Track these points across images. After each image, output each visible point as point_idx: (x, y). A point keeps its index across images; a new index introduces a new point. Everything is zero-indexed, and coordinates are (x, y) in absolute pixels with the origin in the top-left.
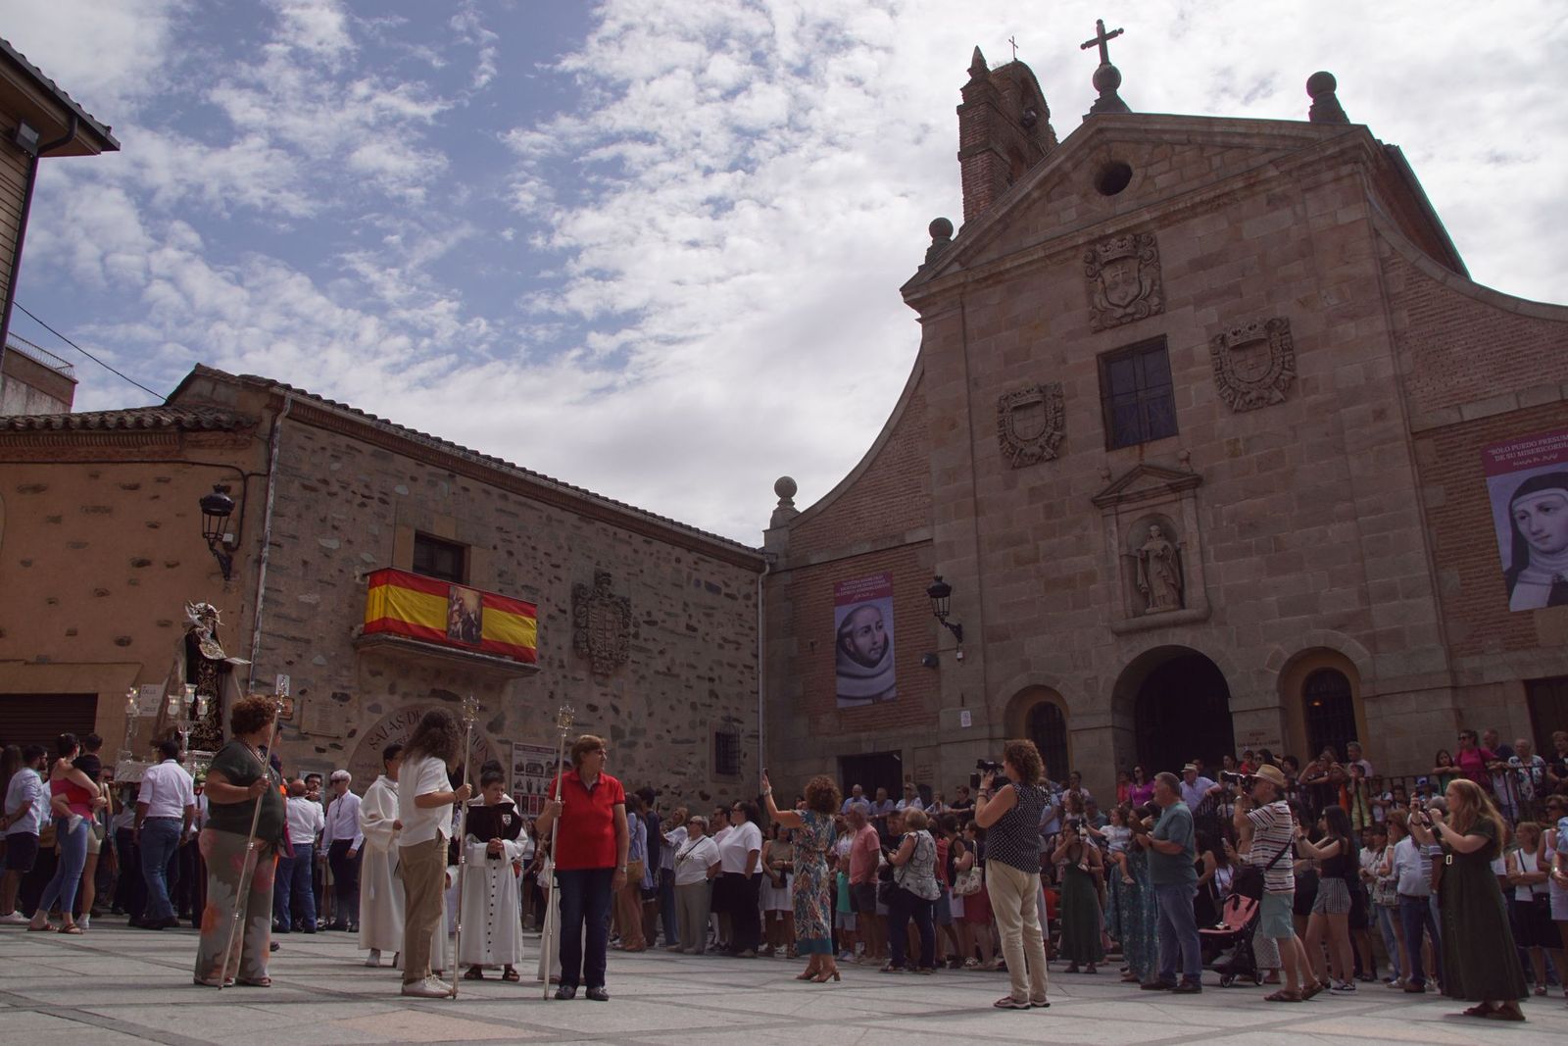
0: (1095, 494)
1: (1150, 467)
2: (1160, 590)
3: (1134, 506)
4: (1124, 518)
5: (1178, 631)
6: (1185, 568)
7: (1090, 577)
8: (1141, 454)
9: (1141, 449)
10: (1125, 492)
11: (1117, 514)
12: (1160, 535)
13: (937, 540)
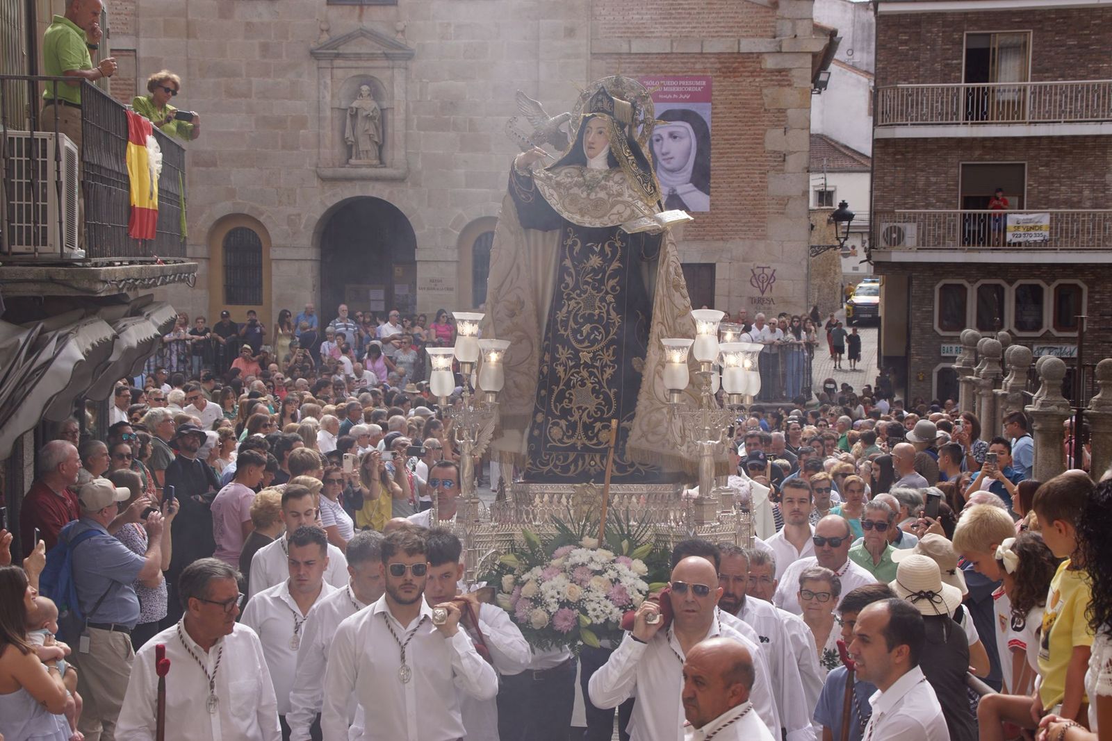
0: (312, 46)
1: (367, 32)
2: (365, 145)
3: (349, 64)
4: (339, 73)
5: (378, 186)
6: (389, 130)
7: (301, 122)
8: (360, 16)
9: (362, 10)
10: (342, 50)
11: (332, 68)
12: (369, 95)
13: (142, 54)
